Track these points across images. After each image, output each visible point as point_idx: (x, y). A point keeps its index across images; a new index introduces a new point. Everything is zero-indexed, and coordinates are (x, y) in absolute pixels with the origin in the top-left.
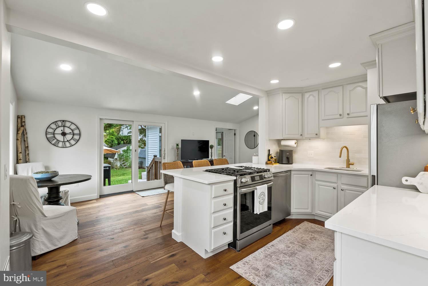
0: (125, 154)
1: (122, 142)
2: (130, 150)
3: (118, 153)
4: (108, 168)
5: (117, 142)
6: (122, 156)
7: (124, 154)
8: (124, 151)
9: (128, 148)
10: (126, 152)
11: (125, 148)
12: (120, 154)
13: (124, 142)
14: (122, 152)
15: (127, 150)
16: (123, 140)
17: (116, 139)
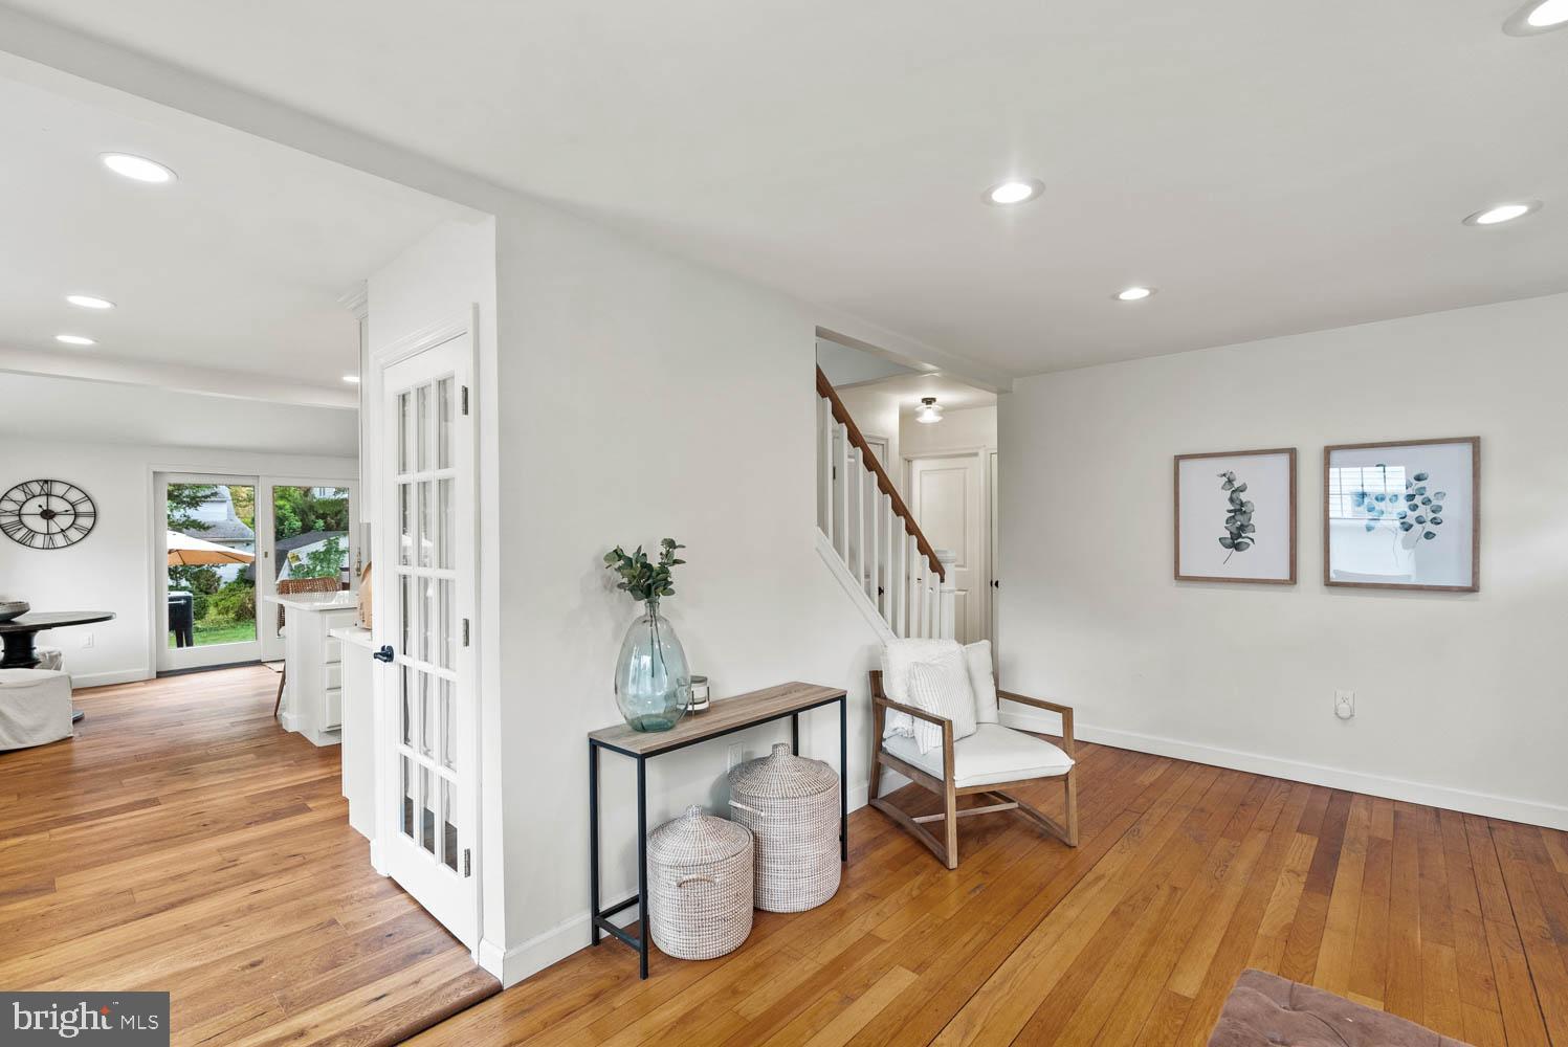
0: (318, 568)
1: (321, 523)
2: (337, 551)
3: (290, 566)
4: (182, 602)
5: (299, 524)
6: (308, 573)
7: (315, 568)
8: (314, 556)
9: (330, 544)
10: (322, 561)
11: (320, 546)
12: (298, 567)
13: (325, 523)
14: (305, 561)
15: (328, 552)
16: (323, 517)
17: (294, 511)
